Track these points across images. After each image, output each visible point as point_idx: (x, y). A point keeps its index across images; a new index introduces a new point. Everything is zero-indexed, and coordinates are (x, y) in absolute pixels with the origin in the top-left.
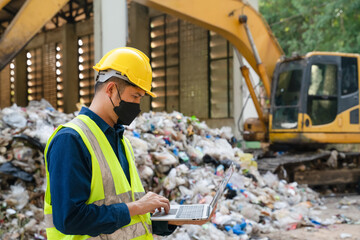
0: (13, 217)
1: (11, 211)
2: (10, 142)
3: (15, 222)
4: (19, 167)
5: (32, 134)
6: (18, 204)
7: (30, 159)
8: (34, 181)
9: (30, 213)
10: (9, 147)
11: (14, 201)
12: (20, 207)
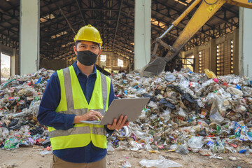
0: (162, 126)
1: (161, 123)
2: (166, 88)
3: (161, 128)
4: (169, 101)
5: (176, 84)
6: (165, 119)
7: (174, 97)
8: (175, 109)
9: (170, 125)
10: (165, 91)
11: (163, 118)
12: (166, 121)
